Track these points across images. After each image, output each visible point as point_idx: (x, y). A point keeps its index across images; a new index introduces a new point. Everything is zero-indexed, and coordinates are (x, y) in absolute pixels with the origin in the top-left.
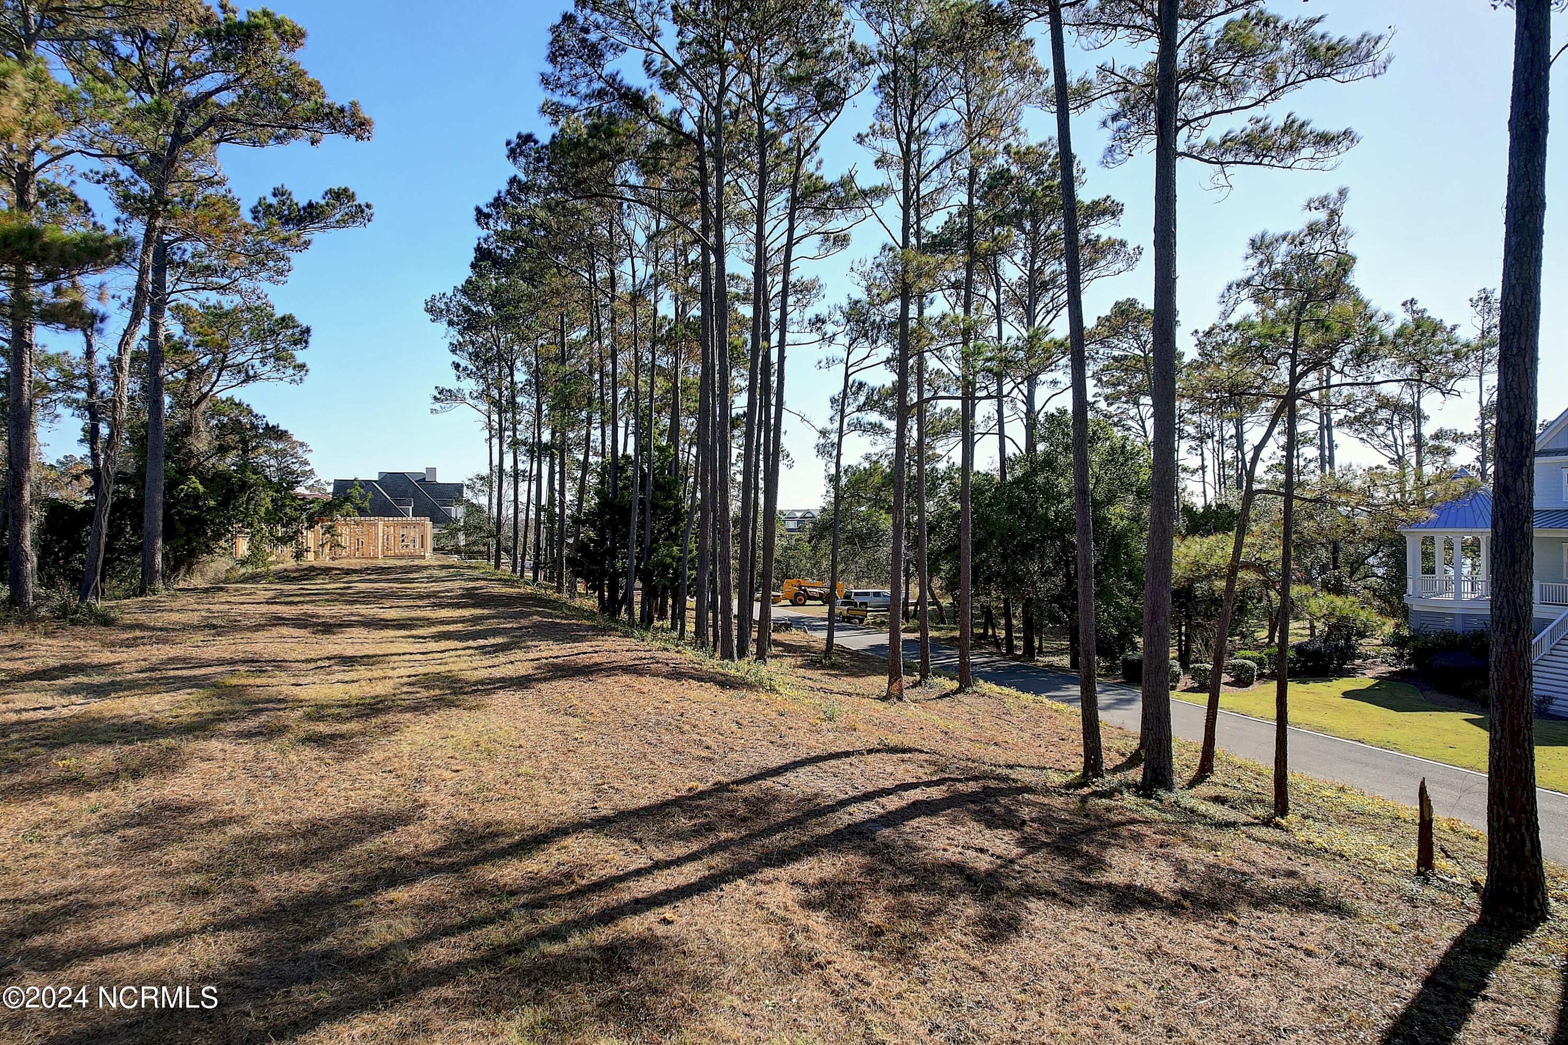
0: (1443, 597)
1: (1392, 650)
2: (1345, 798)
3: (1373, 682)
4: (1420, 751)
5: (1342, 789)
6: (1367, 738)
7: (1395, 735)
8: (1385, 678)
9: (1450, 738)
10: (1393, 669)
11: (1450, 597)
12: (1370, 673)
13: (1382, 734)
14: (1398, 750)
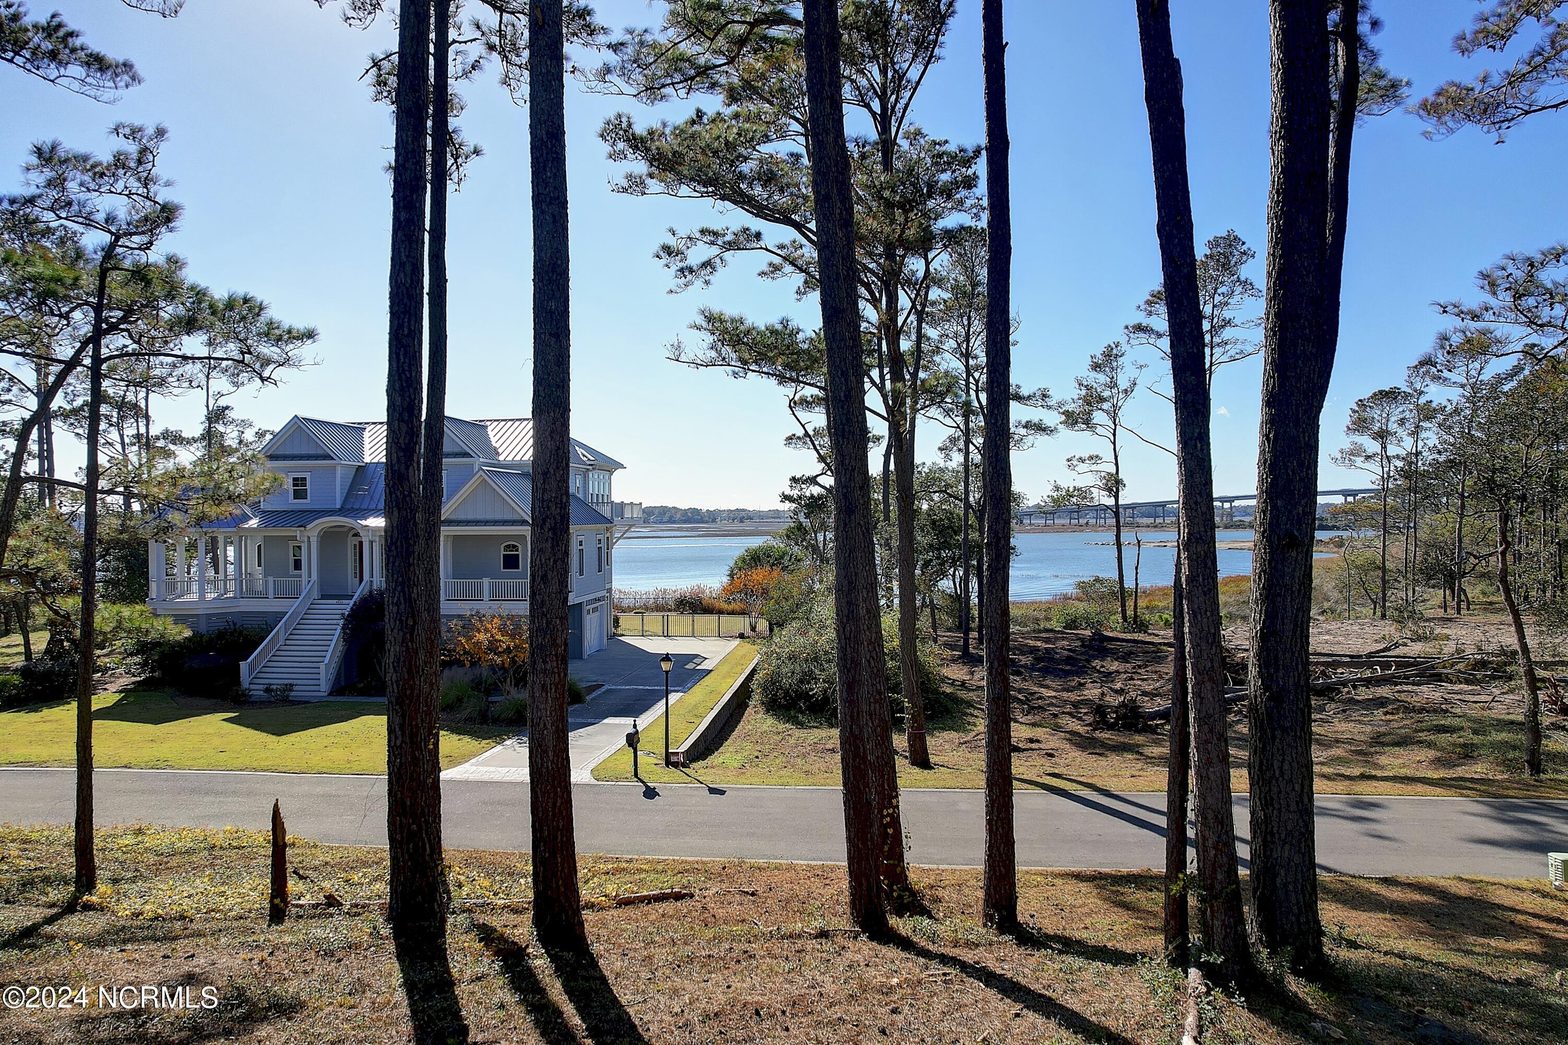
0: (187, 598)
1: (137, 659)
2: (149, 842)
3: (118, 697)
4: (193, 763)
5: (139, 832)
6: (134, 762)
7: (163, 751)
8: (130, 690)
9: (216, 741)
10: (138, 679)
11: (194, 597)
12: (113, 688)
13: (150, 753)
14: (172, 767)
